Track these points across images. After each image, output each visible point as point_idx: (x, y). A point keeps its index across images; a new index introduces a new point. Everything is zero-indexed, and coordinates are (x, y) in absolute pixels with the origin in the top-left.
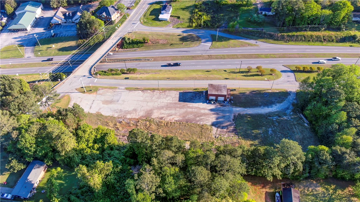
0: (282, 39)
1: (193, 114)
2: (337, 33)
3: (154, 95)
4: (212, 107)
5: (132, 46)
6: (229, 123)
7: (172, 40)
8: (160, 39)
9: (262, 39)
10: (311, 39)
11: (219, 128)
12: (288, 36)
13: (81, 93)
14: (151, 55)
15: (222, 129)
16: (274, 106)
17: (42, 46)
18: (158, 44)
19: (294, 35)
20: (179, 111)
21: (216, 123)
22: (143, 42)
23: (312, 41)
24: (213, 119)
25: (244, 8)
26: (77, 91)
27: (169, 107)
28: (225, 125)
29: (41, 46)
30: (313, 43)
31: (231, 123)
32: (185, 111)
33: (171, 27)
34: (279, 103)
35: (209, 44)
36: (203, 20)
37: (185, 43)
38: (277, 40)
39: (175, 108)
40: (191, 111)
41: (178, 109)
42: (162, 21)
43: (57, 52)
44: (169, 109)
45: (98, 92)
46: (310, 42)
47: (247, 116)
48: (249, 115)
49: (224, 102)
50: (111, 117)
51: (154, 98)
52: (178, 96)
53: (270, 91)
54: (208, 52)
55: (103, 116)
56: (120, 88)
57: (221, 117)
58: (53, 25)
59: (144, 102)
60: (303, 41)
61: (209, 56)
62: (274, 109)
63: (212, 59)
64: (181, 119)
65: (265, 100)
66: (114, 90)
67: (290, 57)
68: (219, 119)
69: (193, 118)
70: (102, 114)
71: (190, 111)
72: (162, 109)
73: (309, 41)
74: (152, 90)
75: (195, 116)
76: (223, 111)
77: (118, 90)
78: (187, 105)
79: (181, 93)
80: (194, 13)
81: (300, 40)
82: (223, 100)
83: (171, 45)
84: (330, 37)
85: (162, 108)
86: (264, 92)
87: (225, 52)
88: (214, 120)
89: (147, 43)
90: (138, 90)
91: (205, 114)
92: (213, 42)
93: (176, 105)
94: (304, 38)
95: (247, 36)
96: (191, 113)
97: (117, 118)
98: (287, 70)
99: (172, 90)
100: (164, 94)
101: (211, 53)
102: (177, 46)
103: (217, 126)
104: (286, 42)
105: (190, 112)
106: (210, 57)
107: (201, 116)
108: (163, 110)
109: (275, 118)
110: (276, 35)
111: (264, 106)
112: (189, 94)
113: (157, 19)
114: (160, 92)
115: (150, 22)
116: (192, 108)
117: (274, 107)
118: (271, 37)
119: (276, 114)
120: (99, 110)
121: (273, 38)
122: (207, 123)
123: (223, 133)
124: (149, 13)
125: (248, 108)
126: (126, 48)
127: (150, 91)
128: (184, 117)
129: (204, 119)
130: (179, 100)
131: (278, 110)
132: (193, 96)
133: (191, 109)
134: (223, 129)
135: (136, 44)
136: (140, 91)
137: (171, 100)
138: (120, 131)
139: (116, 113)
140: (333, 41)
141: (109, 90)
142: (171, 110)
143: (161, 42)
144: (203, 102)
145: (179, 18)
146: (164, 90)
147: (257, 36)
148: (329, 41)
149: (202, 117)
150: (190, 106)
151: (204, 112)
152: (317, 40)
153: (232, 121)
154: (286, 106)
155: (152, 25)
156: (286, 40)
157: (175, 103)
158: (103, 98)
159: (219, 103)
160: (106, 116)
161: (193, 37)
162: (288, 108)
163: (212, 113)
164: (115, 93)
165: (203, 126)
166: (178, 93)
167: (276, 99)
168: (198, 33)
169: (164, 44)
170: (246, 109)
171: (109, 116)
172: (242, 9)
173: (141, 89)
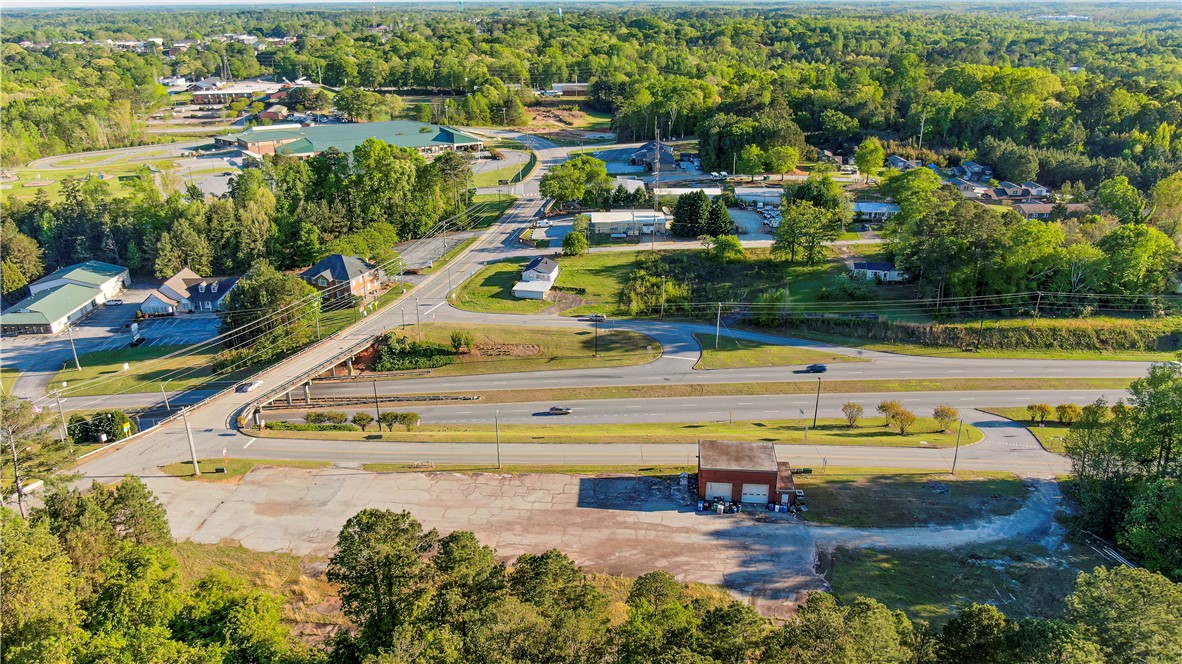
0: (952, 340)
1: (639, 548)
2: (1141, 322)
3: (476, 487)
4: (722, 524)
5: (411, 362)
6: (800, 579)
7: (558, 346)
8: (514, 342)
9: (878, 343)
10: (1055, 340)
11: (758, 596)
12: (972, 331)
13: (178, 479)
14: (477, 387)
15: (774, 601)
16: (981, 523)
17: (85, 368)
18: (505, 357)
19: (990, 329)
20: (580, 536)
21: (744, 578)
22: (454, 350)
23: (1061, 346)
24: (728, 566)
25: (801, 268)
26: (162, 474)
27: (539, 525)
28: (786, 585)
29: (80, 368)
30: (1065, 354)
31: (808, 578)
32: (605, 537)
33: (556, 316)
34: (999, 514)
35: (692, 357)
36: (664, 296)
37: (603, 354)
38: (935, 345)
39: (564, 528)
40: (633, 537)
41: (577, 531)
42: (524, 299)
43: (132, 382)
44: (537, 529)
45: (249, 477)
46: (1051, 350)
47: (876, 556)
48: (885, 551)
49: (768, 507)
50: (281, 556)
51: (476, 494)
52: (576, 489)
53: (951, 478)
54: (686, 377)
55: (247, 551)
56: (341, 466)
57: (761, 558)
58: (147, 317)
59: (432, 508)
60: (1028, 347)
61: (692, 386)
62: (984, 532)
63: (707, 394)
64: (587, 563)
65: (938, 504)
66: (314, 471)
67: (994, 388)
68: (757, 565)
69: (641, 560)
70: (245, 545)
71: (626, 537)
72: (508, 530)
73: (1049, 346)
74: (471, 473)
75: (649, 555)
76: (768, 538)
77: (328, 471)
78: (614, 517)
79: (589, 480)
80: (635, 279)
81: (1017, 345)
82: (764, 499)
83: (552, 359)
84: (1120, 333)
85: (509, 526)
86: (924, 479)
87: (753, 376)
88: (732, 568)
89: (466, 356)
90: (417, 469)
91: (691, 549)
92: (705, 352)
93: (567, 517)
94: (1030, 338)
95: (823, 337)
96: (633, 543)
97: (307, 560)
98: (997, 422)
99: (554, 472)
100: (519, 483)
101: (700, 380)
102: (574, 362)
103: (749, 589)
104: (967, 350)
105: (629, 540)
106: (697, 390)
107: (676, 555)
108: (510, 533)
109: (1000, 562)
110: (928, 329)
111: (938, 524)
112: (621, 486)
113: (508, 294)
114: (504, 478)
115: (482, 301)
116: (635, 526)
117: (984, 527)
118: (911, 337)
119: (1000, 548)
120: (235, 532)
121: (919, 338)
122: (702, 577)
123: (781, 614)
124: (481, 280)
125: (876, 530)
126: (389, 370)
127: (464, 474)
128: (600, 556)
129: (688, 564)
130: (579, 502)
131: (1002, 535)
132: (636, 491)
133: (632, 531)
134: (779, 602)
135: (424, 355)
136: (420, 474)
137: (546, 500)
138: (307, 606)
139: (306, 544)
140: (1133, 345)
141: (295, 469)
142: (545, 533)
143: (516, 351)
144: (682, 509)
145: (582, 292)
146: (522, 472)
147: (860, 337)
148: (1122, 347)
149: (682, 559)
150: (625, 522)
151: (687, 541)
152: (1078, 344)
153: (814, 570)
154: (1035, 524)
155: (488, 310)
156: (968, 345)
157: (564, 512)
158: (263, 495)
159: (750, 513)
160: (258, 553)
161: (630, 338)
162: (1043, 531)
163: (722, 546)
164: (317, 480)
165: (687, 587)
166: (576, 481)
167: (983, 503)
168: (648, 330)
169: (527, 359)
170: (865, 533)
171: (273, 553)
172: (795, 271)
173: (425, 469)
